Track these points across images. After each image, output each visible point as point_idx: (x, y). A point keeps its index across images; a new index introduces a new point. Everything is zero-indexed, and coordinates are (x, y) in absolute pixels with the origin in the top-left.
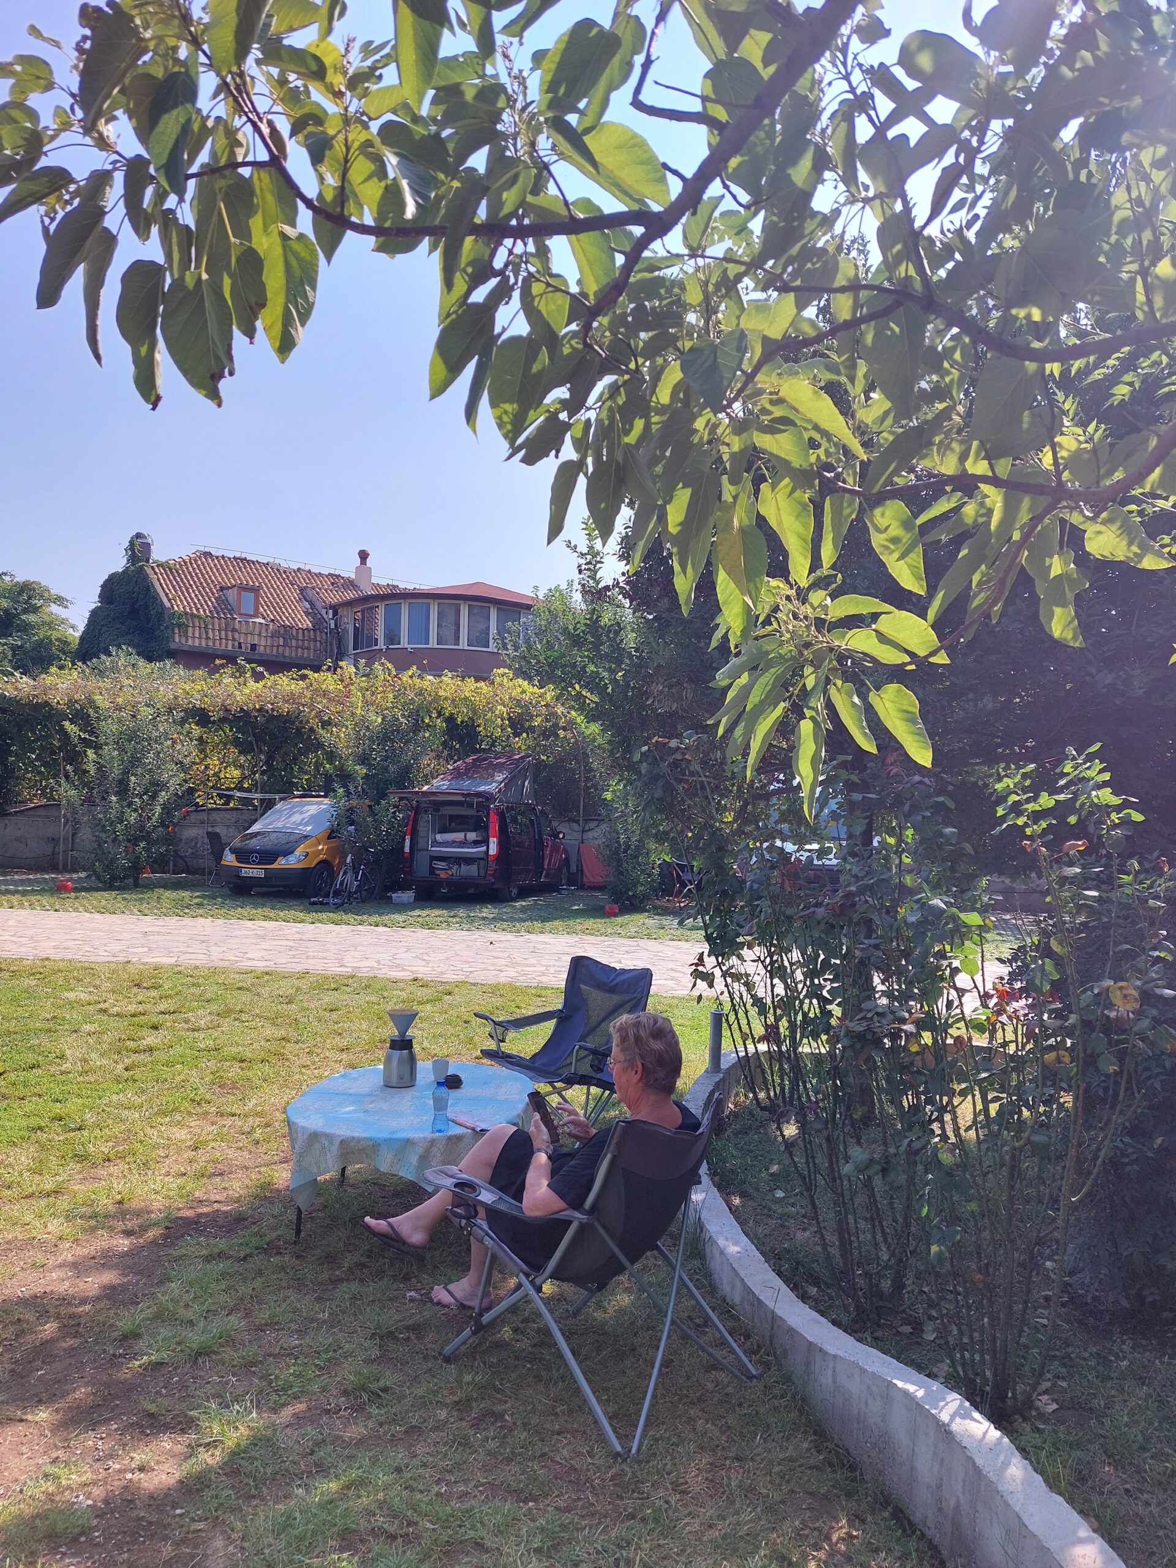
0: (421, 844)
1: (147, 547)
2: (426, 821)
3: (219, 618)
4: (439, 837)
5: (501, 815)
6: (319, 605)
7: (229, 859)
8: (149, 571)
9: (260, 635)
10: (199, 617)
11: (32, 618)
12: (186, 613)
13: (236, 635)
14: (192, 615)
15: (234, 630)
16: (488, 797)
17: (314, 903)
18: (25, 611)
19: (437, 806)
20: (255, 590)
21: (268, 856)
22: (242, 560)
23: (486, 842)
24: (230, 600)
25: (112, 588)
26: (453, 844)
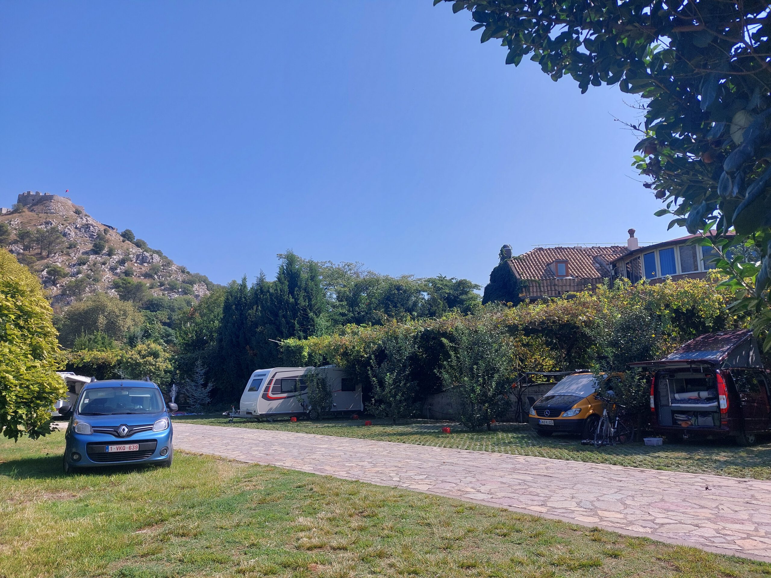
0: (663, 402)
1: (509, 252)
2: (665, 385)
3: (546, 280)
4: (677, 396)
5: (728, 377)
6: (604, 264)
7: (533, 413)
8: (509, 262)
9: (570, 285)
10: (535, 281)
11: (464, 297)
12: (528, 280)
13: (557, 288)
14: (532, 281)
15: (555, 285)
16: (715, 364)
17: (584, 444)
18: (461, 294)
19: (672, 373)
20: (566, 262)
21: (555, 411)
22: (559, 248)
23: (717, 399)
24: (552, 269)
25: (496, 275)
26: (689, 401)
